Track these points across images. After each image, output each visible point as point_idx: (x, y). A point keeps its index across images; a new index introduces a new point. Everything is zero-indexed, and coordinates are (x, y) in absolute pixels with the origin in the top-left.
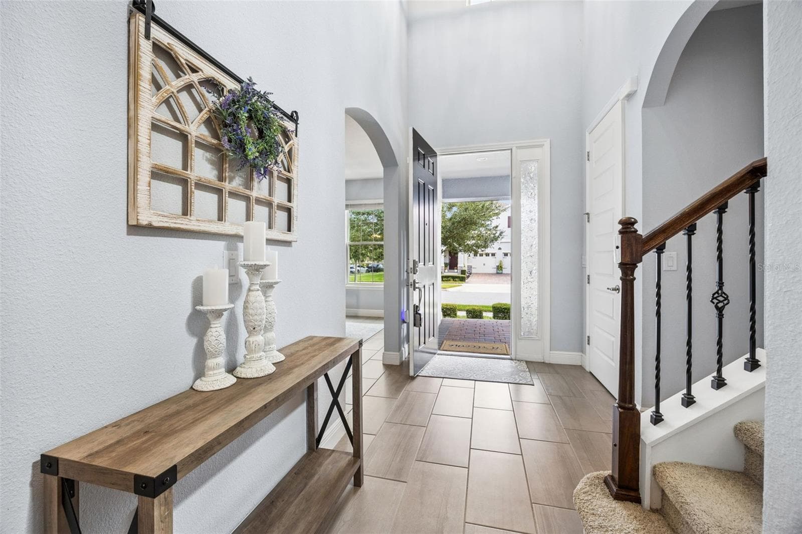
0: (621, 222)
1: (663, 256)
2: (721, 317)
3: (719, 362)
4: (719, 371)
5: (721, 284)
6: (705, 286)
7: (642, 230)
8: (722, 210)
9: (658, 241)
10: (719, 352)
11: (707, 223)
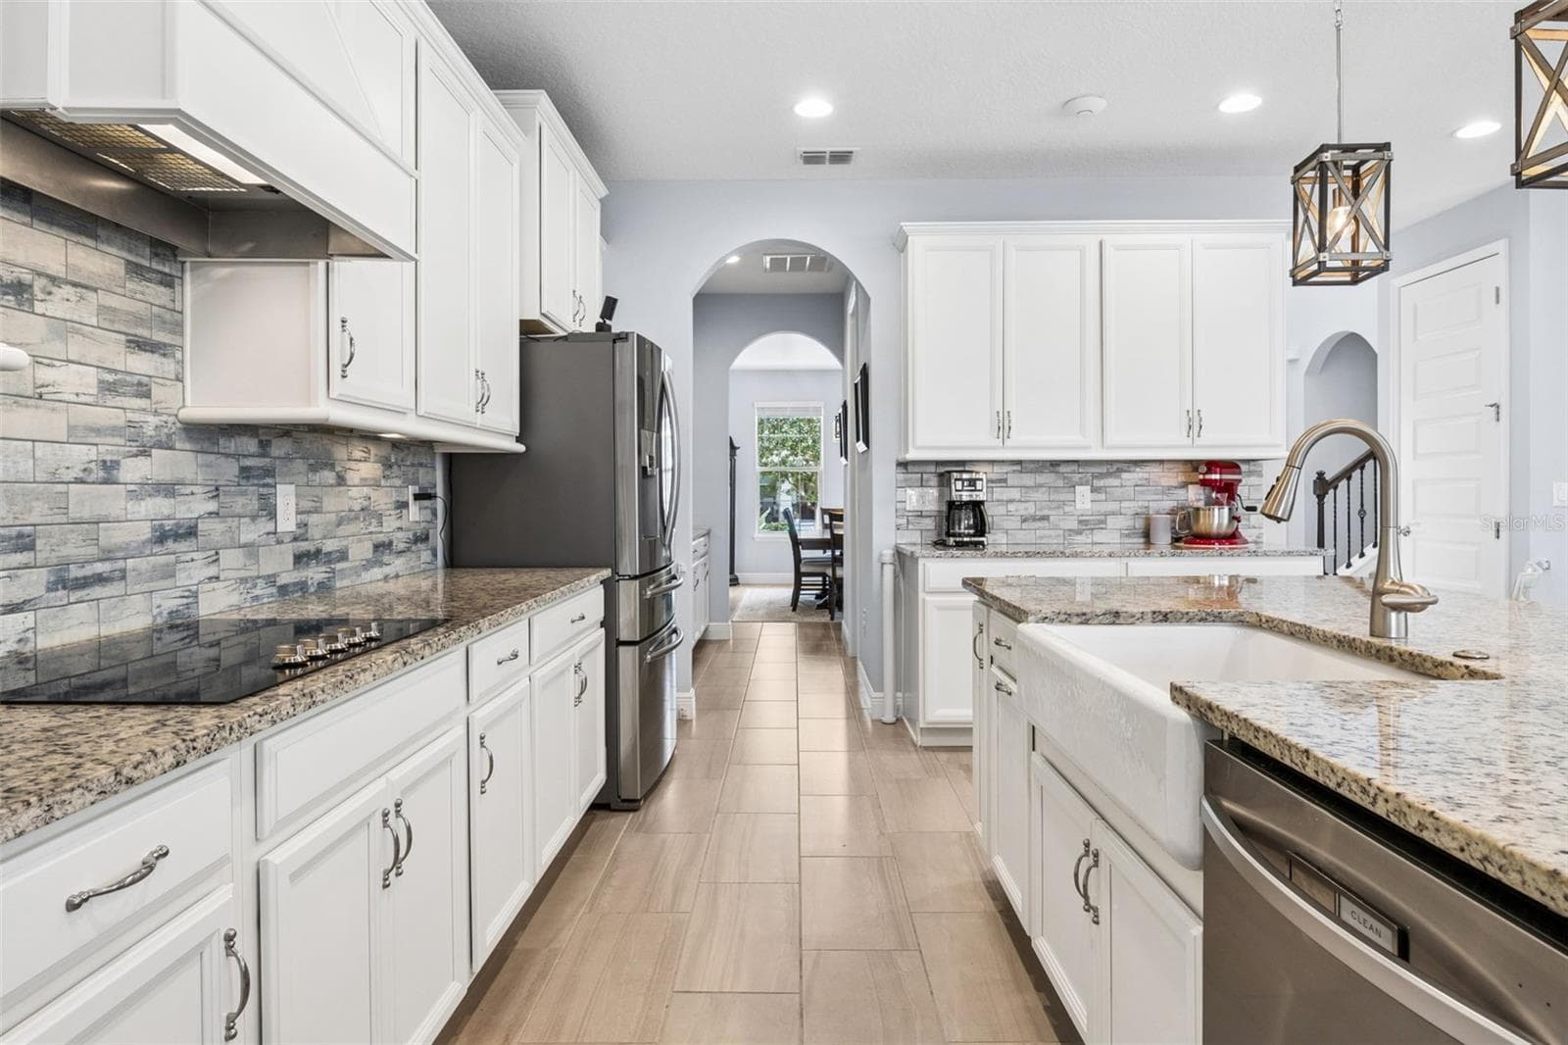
0: (1318, 473)
1: (1338, 491)
2: (1362, 522)
3: (1362, 545)
4: (1362, 550)
5: (1362, 505)
6: (1355, 507)
7: (1328, 477)
8: (1362, 468)
9: (1334, 485)
10: (1362, 541)
11: (1356, 474)
